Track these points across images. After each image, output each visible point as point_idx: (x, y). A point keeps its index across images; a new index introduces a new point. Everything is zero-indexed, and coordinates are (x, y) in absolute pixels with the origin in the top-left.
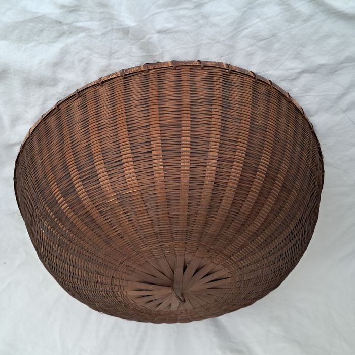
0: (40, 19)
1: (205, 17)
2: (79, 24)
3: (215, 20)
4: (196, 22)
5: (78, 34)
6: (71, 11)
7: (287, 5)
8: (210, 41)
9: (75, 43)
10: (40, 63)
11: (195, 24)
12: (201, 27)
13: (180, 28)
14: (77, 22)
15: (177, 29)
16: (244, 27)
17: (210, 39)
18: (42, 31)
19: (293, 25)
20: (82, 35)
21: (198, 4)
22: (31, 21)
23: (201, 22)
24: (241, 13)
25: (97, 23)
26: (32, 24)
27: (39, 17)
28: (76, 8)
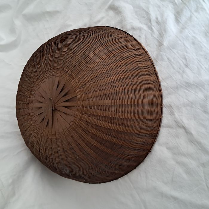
0: (148, 14)
1: (183, 71)
2: (153, 28)
3: (185, 76)
4: (180, 69)
5: (149, 30)
6: (157, 23)
7: (206, 99)
8: (175, 79)
9: (145, 30)
10: (131, 23)
11: (179, 69)
12: (179, 73)
13: (174, 65)
14: (154, 27)
15: (172, 64)
16: (188, 89)
17: (176, 79)
18: (144, 17)
19: (200, 108)
20: (150, 31)
21: (187, 65)
22: (146, 12)
23: (181, 71)
24: (193, 84)
25: (158, 33)
26: (144, 13)
27: (149, 13)
28: (159, 23)
